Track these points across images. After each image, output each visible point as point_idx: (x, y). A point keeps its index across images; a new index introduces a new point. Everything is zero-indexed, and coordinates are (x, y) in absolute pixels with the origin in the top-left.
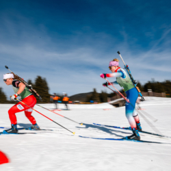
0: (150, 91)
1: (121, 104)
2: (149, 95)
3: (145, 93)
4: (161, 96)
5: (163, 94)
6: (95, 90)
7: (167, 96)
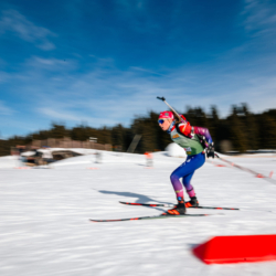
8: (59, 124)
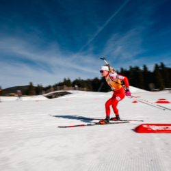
0: (76, 86)
1: (53, 96)
2: (75, 89)
3: (73, 88)
4: (83, 90)
5: (85, 89)
6: (31, 83)
7: (87, 91)
8: (67, 79)
